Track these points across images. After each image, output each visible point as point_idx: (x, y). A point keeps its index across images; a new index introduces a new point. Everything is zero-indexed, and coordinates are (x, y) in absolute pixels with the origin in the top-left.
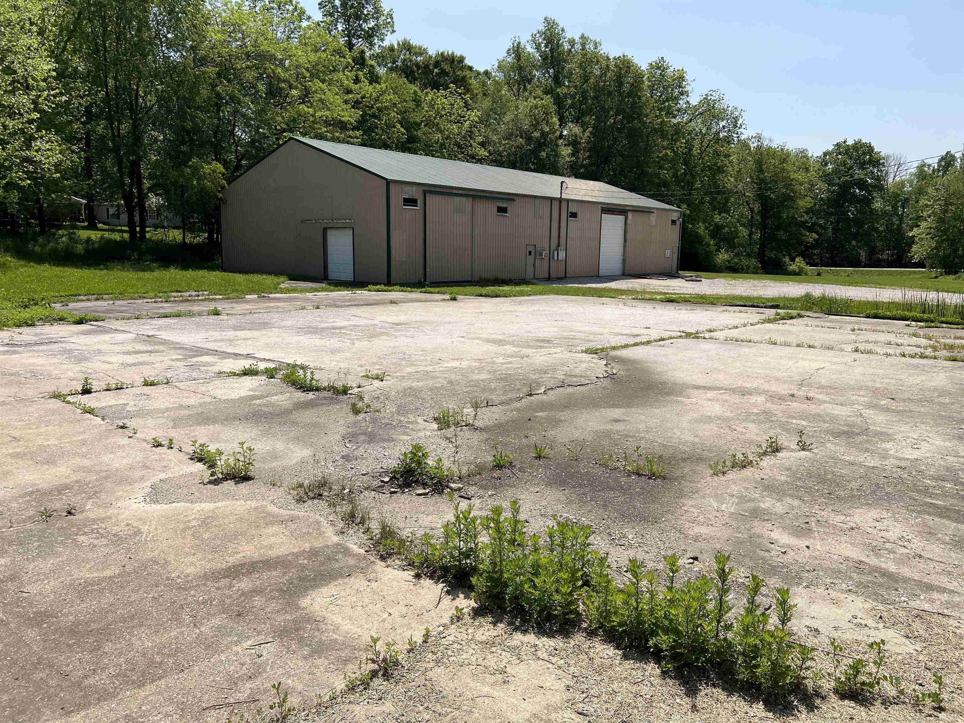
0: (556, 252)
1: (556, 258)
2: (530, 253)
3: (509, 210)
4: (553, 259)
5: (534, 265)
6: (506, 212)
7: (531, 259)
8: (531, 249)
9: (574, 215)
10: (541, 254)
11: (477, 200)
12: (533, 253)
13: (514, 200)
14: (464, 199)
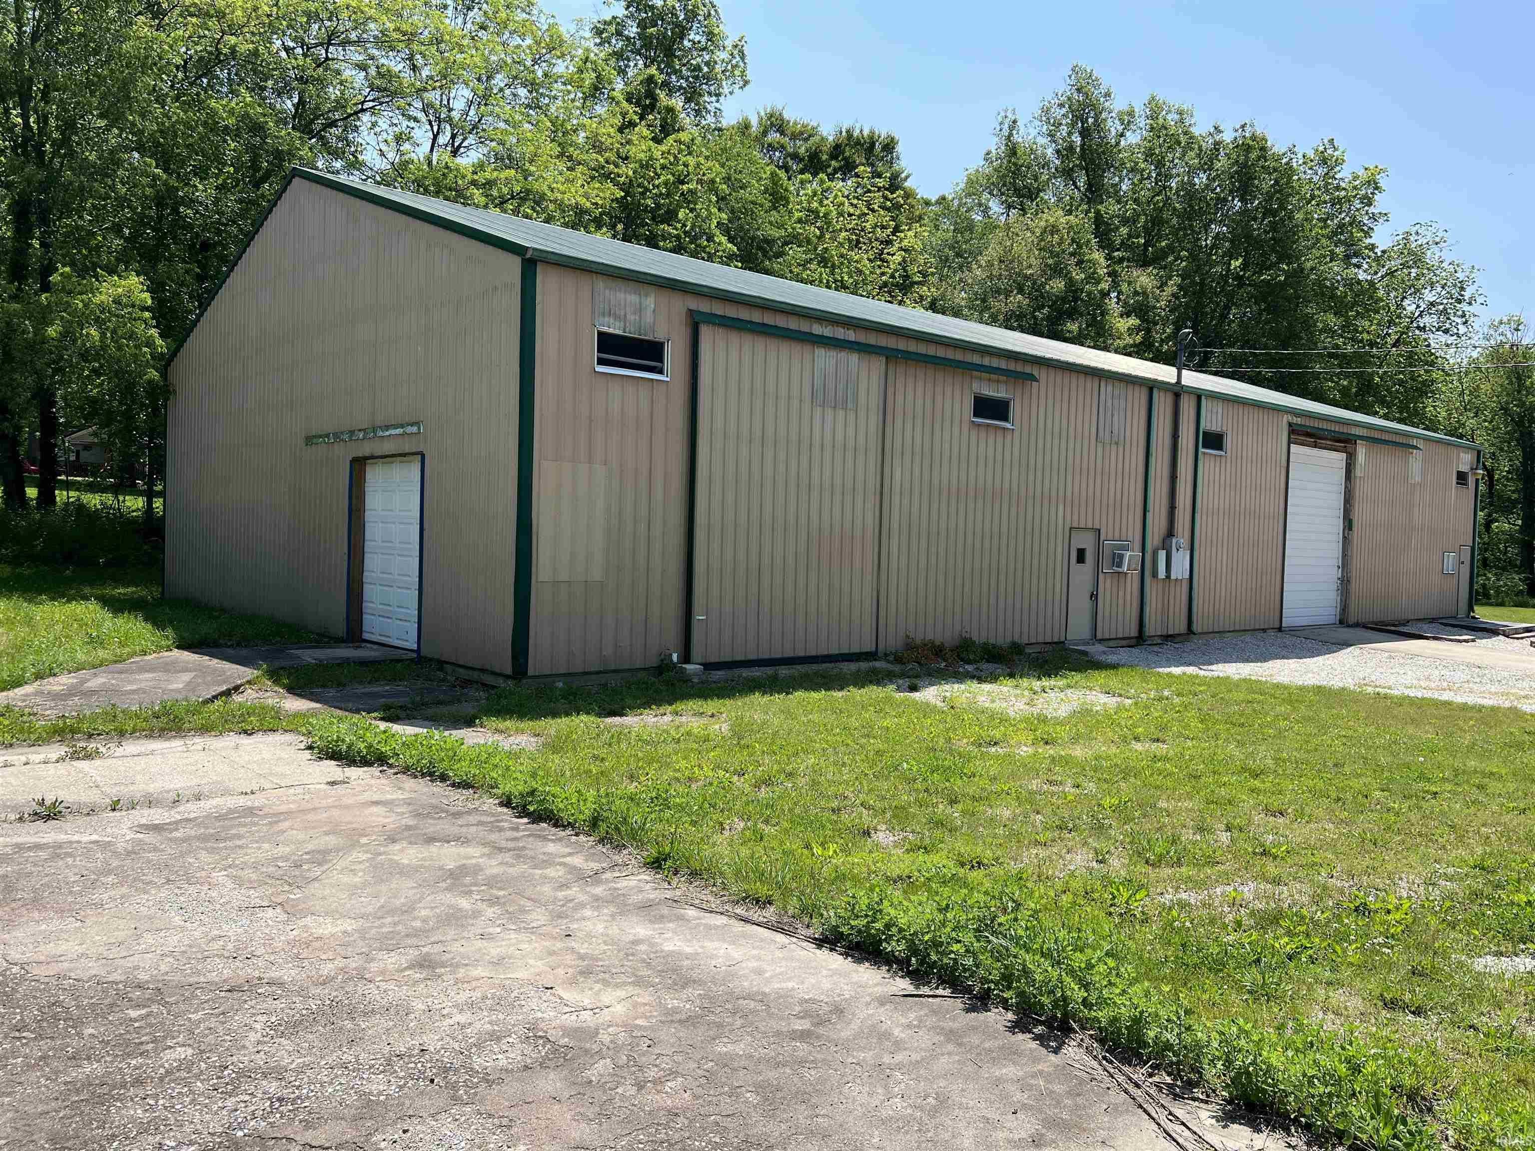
0: (1162, 555)
1: (1162, 574)
2: (1081, 556)
3: (1015, 410)
4: (1155, 574)
5: (1094, 596)
6: (1005, 419)
7: (1083, 575)
8: (1086, 541)
9: (1214, 441)
10: (1117, 560)
11: (901, 369)
12: (1089, 556)
13: (1032, 378)
14: (854, 358)
